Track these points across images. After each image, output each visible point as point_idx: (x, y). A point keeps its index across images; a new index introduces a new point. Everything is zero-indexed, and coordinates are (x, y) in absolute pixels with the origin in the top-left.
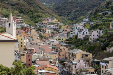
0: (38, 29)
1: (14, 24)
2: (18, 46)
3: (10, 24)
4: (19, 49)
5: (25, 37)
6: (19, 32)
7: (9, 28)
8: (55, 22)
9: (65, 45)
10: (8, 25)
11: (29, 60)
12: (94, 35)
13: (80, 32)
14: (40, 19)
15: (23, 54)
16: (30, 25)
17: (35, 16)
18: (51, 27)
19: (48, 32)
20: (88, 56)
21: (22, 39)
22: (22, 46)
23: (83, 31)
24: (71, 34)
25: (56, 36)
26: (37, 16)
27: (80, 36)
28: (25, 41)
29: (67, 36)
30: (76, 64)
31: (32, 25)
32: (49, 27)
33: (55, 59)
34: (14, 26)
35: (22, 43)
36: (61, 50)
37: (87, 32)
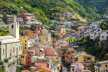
0: (51, 27)
1: (17, 26)
2: (21, 48)
3: (12, 26)
4: (22, 51)
5: (29, 39)
6: (26, 32)
7: (12, 30)
8: (75, 18)
9: (75, 47)
10: (11, 27)
11: (29, 62)
12: (103, 37)
13: (92, 33)
14: (57, 14)
15: (23, 56)
16: (43, 23)
17: (51, 11)
18: (69, 24)
19: (63, 31)
20: (90, 59)
21: (26, 41)
22: (26, 48)
23: (95, 32)
24: (85, 34)
25: (67, 37)
26: (54, 10)
27: (92, 37)
28: (29, 43)
29: (81, 36)
30: (74, 67)
31: (45, 23)
32: (66, 24)
33: (56, 62)
34: (17, 28)
35: (26, 45)
36: (69, 52)
37: (99, 32)
